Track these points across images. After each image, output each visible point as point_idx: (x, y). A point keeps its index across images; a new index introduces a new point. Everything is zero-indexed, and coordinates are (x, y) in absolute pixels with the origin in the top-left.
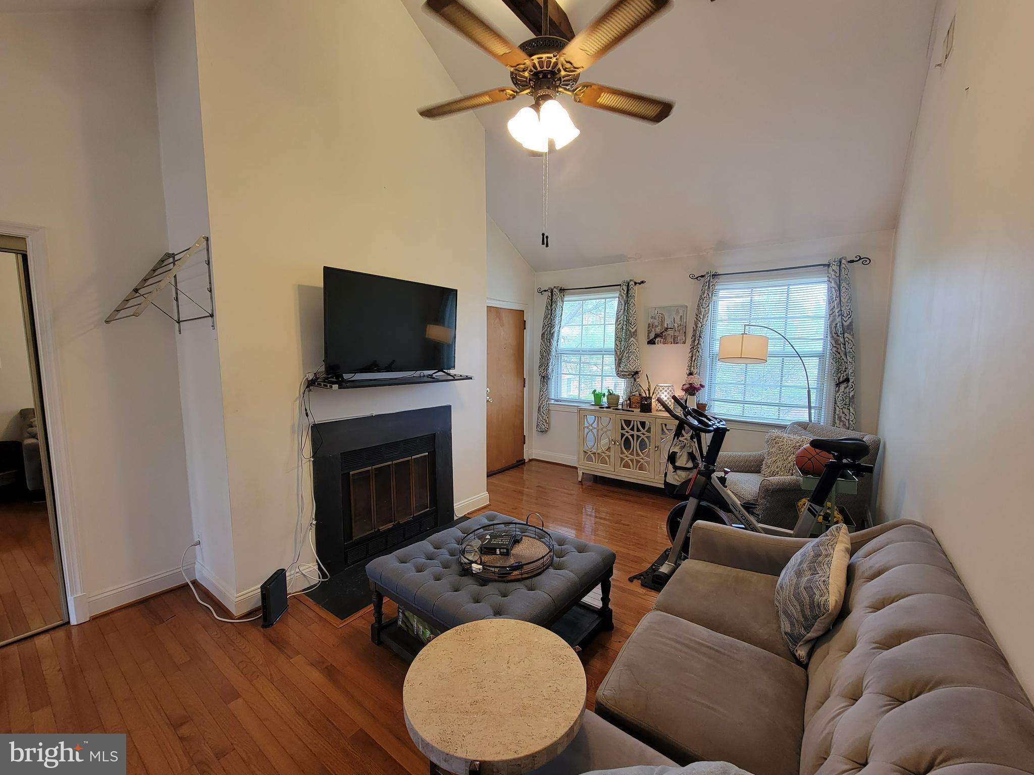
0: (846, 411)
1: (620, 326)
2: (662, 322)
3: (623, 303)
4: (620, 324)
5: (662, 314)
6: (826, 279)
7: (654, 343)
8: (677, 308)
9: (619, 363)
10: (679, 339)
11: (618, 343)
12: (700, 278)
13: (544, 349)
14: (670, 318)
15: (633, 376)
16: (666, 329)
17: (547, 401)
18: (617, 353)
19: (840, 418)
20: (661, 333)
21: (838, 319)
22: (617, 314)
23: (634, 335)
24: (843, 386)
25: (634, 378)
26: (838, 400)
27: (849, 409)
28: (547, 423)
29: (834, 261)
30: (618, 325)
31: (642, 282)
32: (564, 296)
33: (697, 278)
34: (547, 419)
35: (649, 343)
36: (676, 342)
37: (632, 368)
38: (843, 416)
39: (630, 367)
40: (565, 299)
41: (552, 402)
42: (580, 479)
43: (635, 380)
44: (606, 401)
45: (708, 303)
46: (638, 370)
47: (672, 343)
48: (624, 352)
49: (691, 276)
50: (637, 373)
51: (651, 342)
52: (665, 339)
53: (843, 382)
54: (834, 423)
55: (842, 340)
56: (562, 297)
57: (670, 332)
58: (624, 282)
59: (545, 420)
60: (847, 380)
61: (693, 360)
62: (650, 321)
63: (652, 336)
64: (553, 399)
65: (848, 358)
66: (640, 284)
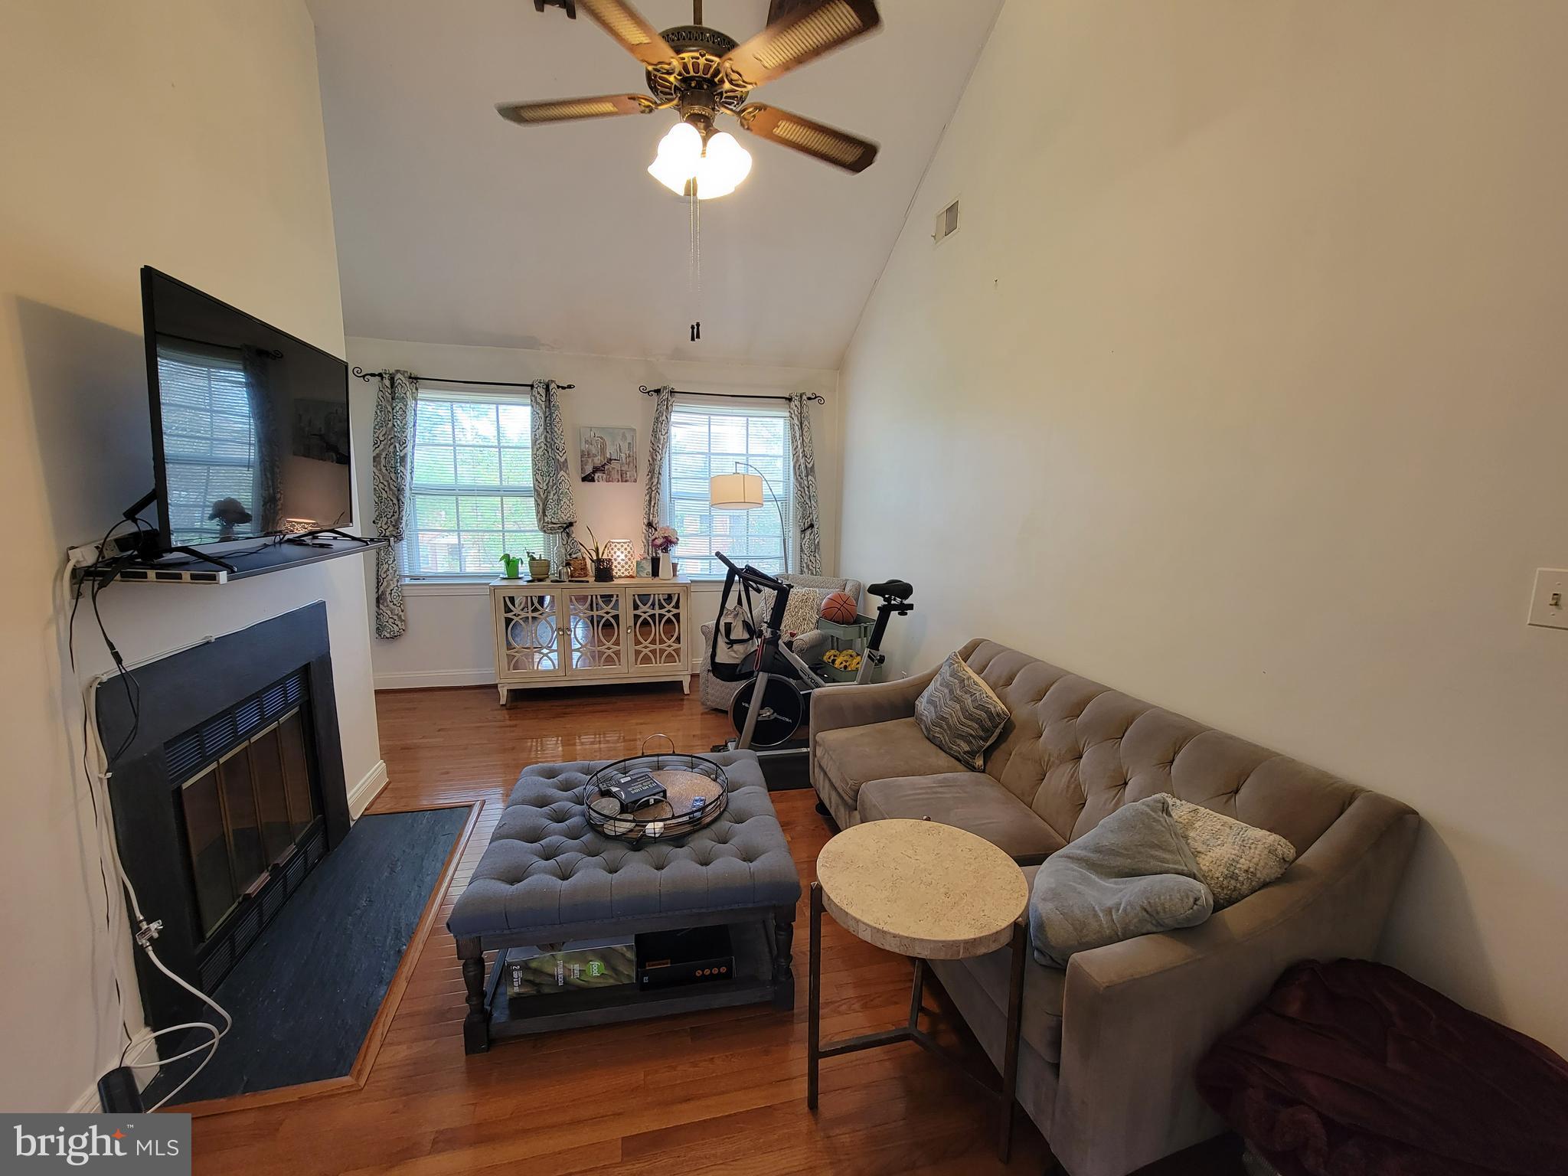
0: (812, 558)
1: (540, 453)
2: (603, 450)
3: (541, 414)
4: (540, 448)
5: (601, 438)
6: (788, 414)
7: (593, 480)
8: (623, 431)
9: (542, 511)
10: (628, 475)
11: (539, 478)
12: (653, 393)
13: (381, 485)
14: (613, 445)
15: (565, 529)
16: (610, 460)
17: (398, 581)
18: (539, 495)
19: (808, 566)
20: (602, 466)
21: (802, 461)
22: (532, 432)
23: (564, 467)
24: (808, 532)
25: (568, 533)
26: (805, 548)
27: (815, 557)
28: (402, 621)
29: (797, 396)
30: (538, 450)
31: (569, 387)
32: (417, 389)
33: (648, 392)
34: (401, 613)
35: (584, 479)
36: (624, 480)
37: (565, 518)
38: (810, 564)
39: (563, 515)
40: (420, 395)
41: (407, 583)
42: (503, 701)
43: (568, 535)
44: (528, 570)
45: (666, 429)
46: (573, 521)
47: (618, 481)
48: (549, 492)
49: (641, 389)
50: (571, 524)
51: (588, 478)
52: (609, 474)
53: (808, 528)
54: (802, 572)
55: (806, 483)
56: (414, 391)
57: (614, 464)
58: (540, 383)
59: (397, 615)
60: (812, 526)
61: (652, 504)
62: (585, 447)
63: (589, 469)
64: (407, 576)
65: (812, 502)
66: (563, 388)
